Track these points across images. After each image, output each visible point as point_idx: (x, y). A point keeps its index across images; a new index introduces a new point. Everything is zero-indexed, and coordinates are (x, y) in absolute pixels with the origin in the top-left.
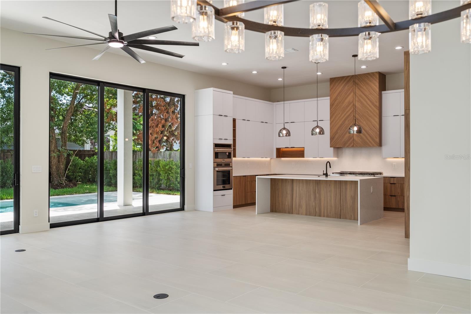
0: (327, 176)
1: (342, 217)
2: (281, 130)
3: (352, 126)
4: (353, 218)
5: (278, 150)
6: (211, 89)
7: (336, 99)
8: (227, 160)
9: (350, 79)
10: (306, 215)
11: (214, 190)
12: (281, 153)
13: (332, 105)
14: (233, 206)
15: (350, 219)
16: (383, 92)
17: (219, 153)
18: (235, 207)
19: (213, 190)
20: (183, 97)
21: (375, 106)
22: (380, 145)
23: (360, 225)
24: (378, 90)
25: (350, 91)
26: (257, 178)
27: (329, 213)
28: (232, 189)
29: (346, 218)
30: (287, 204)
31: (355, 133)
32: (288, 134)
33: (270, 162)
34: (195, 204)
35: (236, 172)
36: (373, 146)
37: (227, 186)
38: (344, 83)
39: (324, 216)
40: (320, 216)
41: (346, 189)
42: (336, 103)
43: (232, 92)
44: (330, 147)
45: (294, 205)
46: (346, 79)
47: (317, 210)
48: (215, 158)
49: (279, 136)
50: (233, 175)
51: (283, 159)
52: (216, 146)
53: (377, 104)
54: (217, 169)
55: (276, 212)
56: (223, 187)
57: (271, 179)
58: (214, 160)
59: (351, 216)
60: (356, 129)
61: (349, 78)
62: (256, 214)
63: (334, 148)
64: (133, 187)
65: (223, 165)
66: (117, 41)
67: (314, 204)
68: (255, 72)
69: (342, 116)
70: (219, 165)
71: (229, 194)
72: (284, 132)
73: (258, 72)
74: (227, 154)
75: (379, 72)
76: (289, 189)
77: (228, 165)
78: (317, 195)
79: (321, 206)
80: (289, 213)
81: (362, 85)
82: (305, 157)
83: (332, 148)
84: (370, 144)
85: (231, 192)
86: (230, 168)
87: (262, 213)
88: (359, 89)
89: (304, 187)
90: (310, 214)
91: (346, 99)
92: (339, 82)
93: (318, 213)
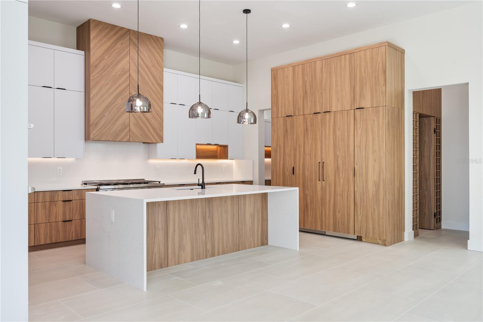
1: (241, 248)
4: (253, 246)
7: (101, 59)
9: (124, 34)
15: (250, 247)
21: (159, 85)
24: (162, 64)
25: (125, 52)
27: (225, 247)
29: (245, 248)
38: (115, 37)
39: (219, 255)
40: (213, 255)
46: (118, 31)
47: (209, 247)
59: (251, 242)
61: (124, 31)
67: (204, 238)
69: (112, 89)
76: (160, 219)
78: (208, 221)
79: (214, 239)
80: (161, 267)
81: (142, 49)
84: (152, 138)
89: (188, 211)
90: (199, 257)
91: (118, 62)
92: (107, 31)
93: (210, 252)
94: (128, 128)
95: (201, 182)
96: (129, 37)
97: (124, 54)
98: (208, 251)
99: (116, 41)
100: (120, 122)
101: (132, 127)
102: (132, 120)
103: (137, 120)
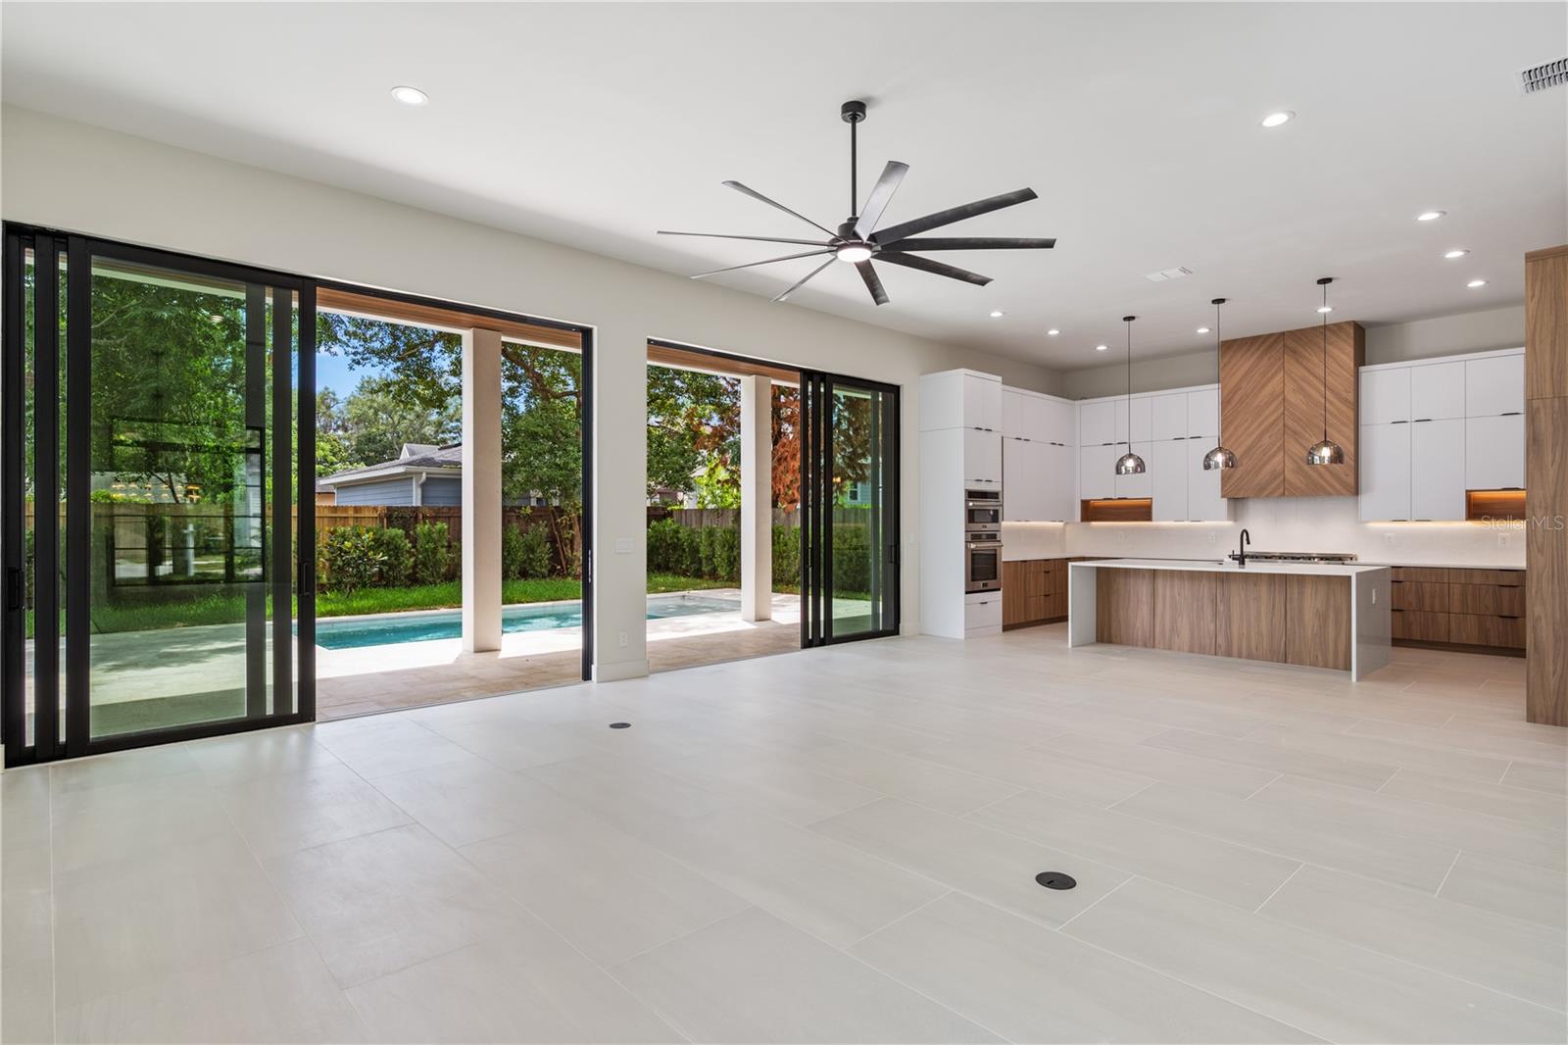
0: (1243, 564)
1: (1289, 660)
2: (1121, 460)
3: (1318, 447)
4: (1321, 664)
5: (1085, 504)
6: (963, 371)
7: (1237, 388)
8: (991, 526)
9: (1275, 341)
10: (1191, 651)
11: (967, 593)
12: (1091, 512)
13: (1225, 403)
14: (1003, 626)
15: (1314, 664)
16: (1362, 369)
17: (976, 512)
18: (1006, 628)
19: (964, 592)
20: (893, 391)
21: (1345, 401)
22: (1356, 491)
23: (1358, 679)
24: (1352, 364)
25: (1276, 368)
26: (1073, 566)
27: (1254, 651)
28: (999, 590)
29: (1301, 662)
30: (1138, 625)
31: (1326, 462)
32: (1140, 466)
33: (1063, 531)
34: (919, 620)
35: (1009, 554)
36: (1339, 493)
37: (991, 583)
38: (1259, 352)
39: (1240, 657)
40: (1229, 654)
41: (1301, 594)
42: (1237, 398)
43: (1000, 378)
44: (1223, 496)
45: (1157, 629)
46: (1263, 343)
47: (1221, 640)
48: (970, 522)
49: (1118, 472)
50: (1003, 560)
51: (1094, 523)
52: (971, 495)
53: (1351, 397)
54: (973, 546)
55: (1110, 641)
56: (984, 585)
57: (1098, 568)
58: (966, 526)
59: (1317, 657)
60: (1326, 452)
61: (1271, 340)
62: (1070, 645)
63: (1229, 499)
64: (775, 582)
65: (984, 537)
66: (862, 245)
67: (1212, 627)
68: (1053, 332)
69: (1252, 428)
70: (975, 537)
71: (996, 599)
72: (1130, 463)
73: (1061, 332)
74: (991, 513)
75: (1354, 322)
76: (1144, 594)
77: (993, 537)
78: (1221, 608)
79: (1231, 631)
80: (1145, 645)
81: (1307, 355)
82: (1154, 518)
83: (1225, 500)
84: (1329, 489)
85: (999, 595)
86: (997, 544)
87: (1080, 644)
88: (1301, 364)
90: (1202, 650)
91: (1263, 386)
92: (1245, 348)
93: (1223, 649)
94: (1282, 477)
95: (1238, 552)
96: (1282, 343)
97: (1273, 371)
98: (1220, 646)
99: (1260, 358)
100: (1268, 468)
101: (1289, 475)
102: (1289, 464)
103: (1297, 463)
